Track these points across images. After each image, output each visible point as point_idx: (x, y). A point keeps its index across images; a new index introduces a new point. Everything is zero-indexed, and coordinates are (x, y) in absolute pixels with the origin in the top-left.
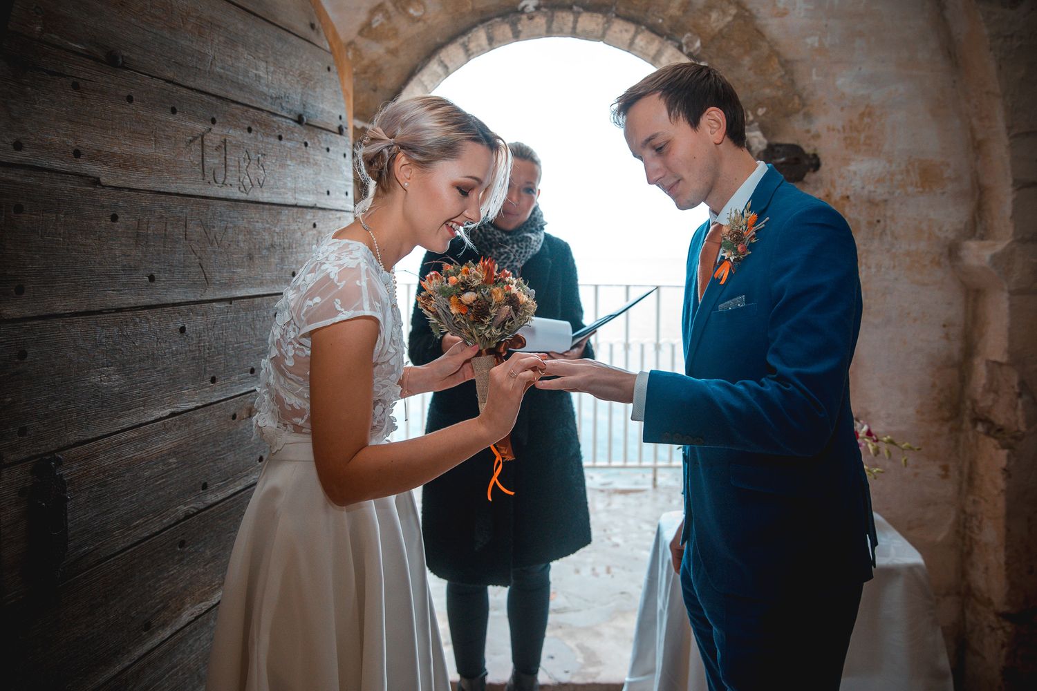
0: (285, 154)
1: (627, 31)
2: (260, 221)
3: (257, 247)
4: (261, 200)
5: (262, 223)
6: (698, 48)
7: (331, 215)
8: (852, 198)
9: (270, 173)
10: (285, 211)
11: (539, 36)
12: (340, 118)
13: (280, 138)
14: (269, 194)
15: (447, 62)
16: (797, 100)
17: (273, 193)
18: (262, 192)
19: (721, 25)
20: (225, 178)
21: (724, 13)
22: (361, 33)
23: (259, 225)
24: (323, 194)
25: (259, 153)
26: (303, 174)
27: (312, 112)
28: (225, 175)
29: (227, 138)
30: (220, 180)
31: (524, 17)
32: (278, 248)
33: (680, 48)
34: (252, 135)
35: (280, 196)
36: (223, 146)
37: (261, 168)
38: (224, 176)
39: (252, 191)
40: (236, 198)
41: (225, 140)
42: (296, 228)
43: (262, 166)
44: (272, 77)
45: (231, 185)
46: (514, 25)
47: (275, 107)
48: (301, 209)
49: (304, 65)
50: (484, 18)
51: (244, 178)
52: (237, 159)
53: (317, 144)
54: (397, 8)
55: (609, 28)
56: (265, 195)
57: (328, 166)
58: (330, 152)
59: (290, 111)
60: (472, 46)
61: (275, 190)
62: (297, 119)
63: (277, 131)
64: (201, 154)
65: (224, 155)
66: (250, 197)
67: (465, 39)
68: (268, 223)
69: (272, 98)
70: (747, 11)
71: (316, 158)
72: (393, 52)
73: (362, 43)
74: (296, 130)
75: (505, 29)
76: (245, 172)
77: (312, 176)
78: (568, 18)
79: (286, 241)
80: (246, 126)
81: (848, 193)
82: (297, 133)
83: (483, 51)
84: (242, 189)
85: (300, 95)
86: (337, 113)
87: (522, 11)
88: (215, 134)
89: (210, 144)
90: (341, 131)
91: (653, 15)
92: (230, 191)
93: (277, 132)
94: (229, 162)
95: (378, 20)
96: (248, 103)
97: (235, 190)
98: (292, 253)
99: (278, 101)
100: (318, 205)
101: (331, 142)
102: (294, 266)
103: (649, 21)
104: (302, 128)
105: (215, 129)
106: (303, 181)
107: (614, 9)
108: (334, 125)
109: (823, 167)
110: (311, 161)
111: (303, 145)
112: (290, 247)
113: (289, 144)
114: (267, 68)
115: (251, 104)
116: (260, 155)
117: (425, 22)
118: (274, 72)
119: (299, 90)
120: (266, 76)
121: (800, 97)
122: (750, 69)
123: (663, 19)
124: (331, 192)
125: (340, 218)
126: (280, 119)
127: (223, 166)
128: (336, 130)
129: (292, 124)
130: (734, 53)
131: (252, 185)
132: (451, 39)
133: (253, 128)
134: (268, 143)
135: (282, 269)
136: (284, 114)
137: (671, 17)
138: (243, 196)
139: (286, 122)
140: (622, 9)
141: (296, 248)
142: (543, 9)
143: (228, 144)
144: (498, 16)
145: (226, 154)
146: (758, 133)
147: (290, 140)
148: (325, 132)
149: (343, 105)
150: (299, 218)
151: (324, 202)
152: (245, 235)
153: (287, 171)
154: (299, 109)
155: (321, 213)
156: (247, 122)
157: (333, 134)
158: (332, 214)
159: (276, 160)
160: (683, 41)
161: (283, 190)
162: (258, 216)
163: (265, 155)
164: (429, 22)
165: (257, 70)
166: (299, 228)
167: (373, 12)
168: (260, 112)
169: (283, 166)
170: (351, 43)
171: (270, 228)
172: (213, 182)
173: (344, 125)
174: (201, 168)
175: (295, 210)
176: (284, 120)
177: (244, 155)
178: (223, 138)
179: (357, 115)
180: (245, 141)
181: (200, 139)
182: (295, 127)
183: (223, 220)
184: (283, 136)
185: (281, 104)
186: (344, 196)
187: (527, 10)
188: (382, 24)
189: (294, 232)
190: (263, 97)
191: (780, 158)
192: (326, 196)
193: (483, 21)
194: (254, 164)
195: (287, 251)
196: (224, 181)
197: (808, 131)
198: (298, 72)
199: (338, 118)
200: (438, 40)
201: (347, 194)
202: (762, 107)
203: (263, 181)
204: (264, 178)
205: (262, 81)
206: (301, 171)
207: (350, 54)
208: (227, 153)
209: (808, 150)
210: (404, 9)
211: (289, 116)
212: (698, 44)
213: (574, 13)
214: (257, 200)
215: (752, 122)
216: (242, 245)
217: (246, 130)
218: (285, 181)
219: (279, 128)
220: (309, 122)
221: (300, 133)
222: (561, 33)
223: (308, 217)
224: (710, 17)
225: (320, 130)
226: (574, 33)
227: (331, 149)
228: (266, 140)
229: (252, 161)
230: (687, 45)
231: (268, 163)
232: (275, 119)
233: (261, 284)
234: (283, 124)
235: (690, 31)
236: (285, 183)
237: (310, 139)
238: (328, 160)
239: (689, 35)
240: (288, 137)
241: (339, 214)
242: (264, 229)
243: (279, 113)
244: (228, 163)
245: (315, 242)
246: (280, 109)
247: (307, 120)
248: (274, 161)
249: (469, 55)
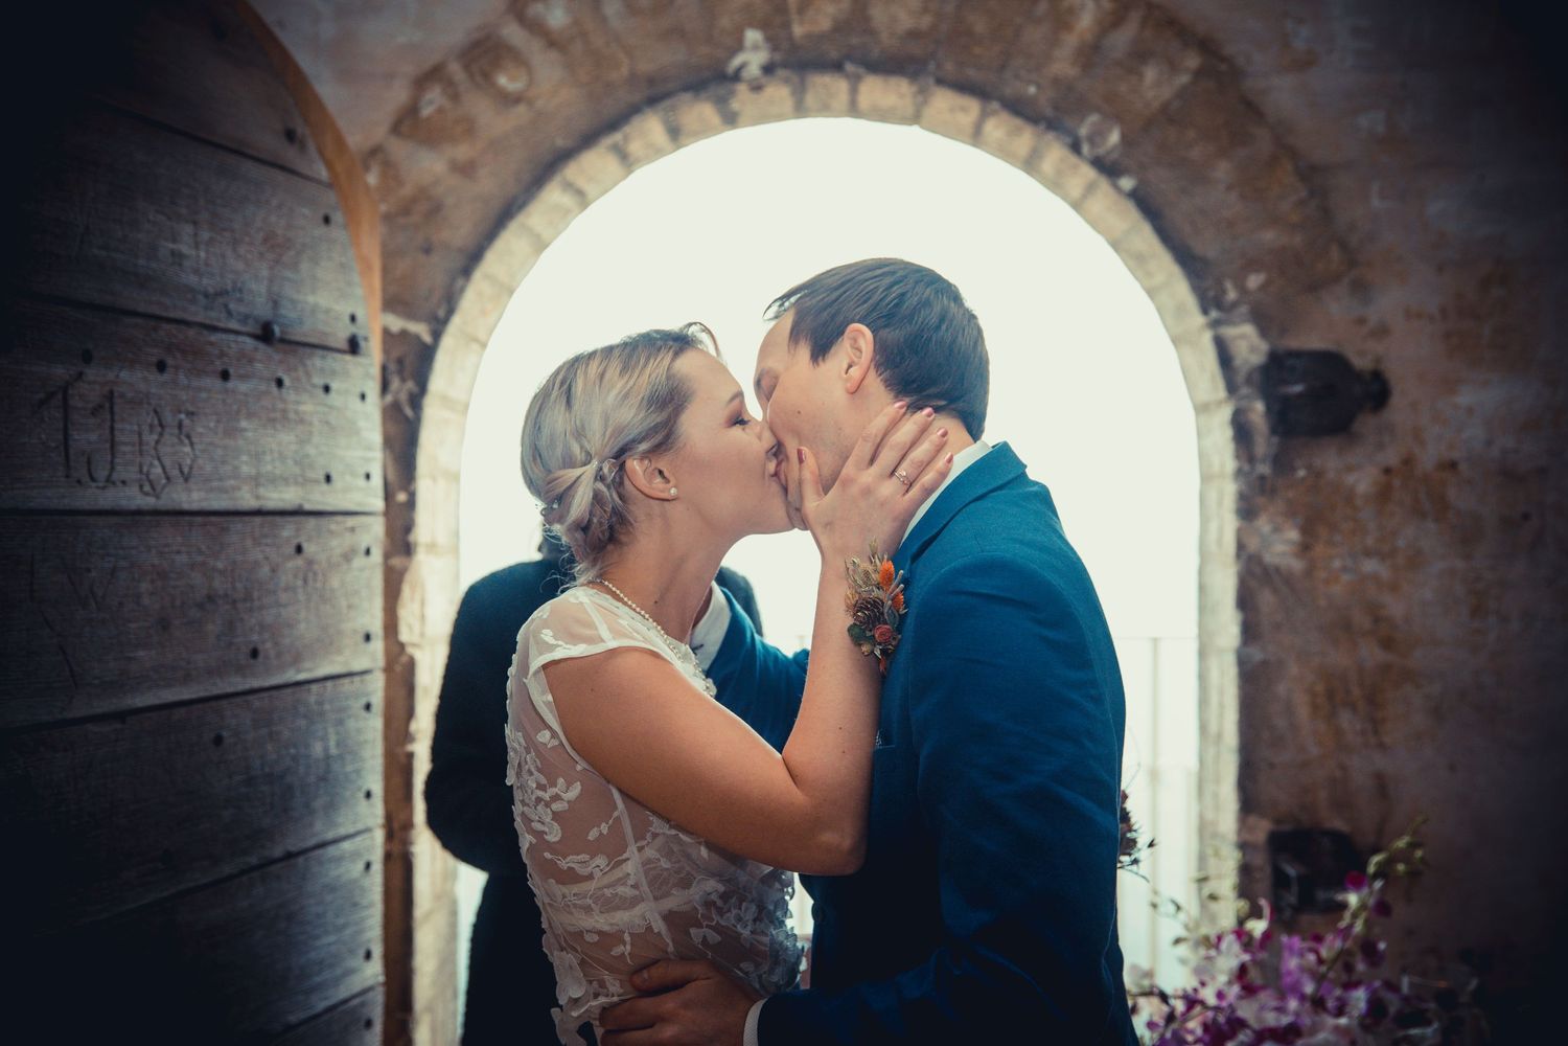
0: (235, 407)
1: (963, 109)
2: (183, 549)
3: (178, 603)
4: (186, 506)
5: (188, 553)
6: (1115, 148)
7: (333, 524)
8: (1463, 467)
9: (203, 451)
10: (237, 525)
11: (780, 117)
12: (353, 318)
13: (225, 376)
14: (203, 494)
15: (581, 183)
16: (1335, 253)
17: (211, 490)
18: (189, 491)
19: (1167, 92)
20: (112, 469)
21: (1173, 67)
22: (396, 129)
23: (183, 559)
24: (316, 481)
25: (180, 412)
26: (274, 446)
27: (292, 315)
28: (112, 462)
29: (115, 388)
30: (102, 474)
31: (742, 88)
32: (221, 602)
33: (1075, 147)
34: (166, 377)
35: (225, 496)
36: (107, 405)
37: (186, 441)
38: (108, 466)
39: (167, 490)
40: (133, 507)
41: (111, 392)
42: (260, 557)
43: (188, 437)
44: (207, 252)
45: (124, 482)
46: (722, 103)
47: (213, 314)
48: (269, 518)
49: (273, 219)
50: (656, 93)
51: (151, 465)
52: (136, 428)
53: (304, 380)
54: (471, 76)
55: (925, 102)
56: (195, 495)
57: (327, 423)
58: (333, 394)
59: (245, 319)
60: (635, 147)
61: (215, 484)
62: (259, 332)
63: (218, 363)
64: (61, 425)
65: (109, 424)
66: (164, 502)
67: (617, 137)
68: (200, 552)
69: (206, 295)
70: (1223, 59)
71: (302, 408)
72: (466, 169)
73: (399, 149)
74: (259, 356)
75: (703, 111)
76: (153, 452)
77: (293, 447)
78: (839, 86)
79: (239, 585)
80: (154, 359)
81: (1456, 455)
82: (260, 361)
83: (659, 153)
84: (147, 488)
85: (265, 282)
86: (344, 309)
87: (736, 77)
88: (89, 383)
89: (80, 405)
90: (354, 346)
91: (1017, 77)
92: (122, 494)
93: (219, 365)
94: (119, 437)
95: (433, 100)
96: (158, 313)
97: (134, 491)
98: (251, 610)
99: (221, 300)
100: (308, 507)
101: (333, 373)
102: (255, 637)
103: (1008, 91)
104: (269, 350)
105: (91, 373)
106: (273, 460)
107: (932, 66)
108: (341, 334)
109: (1397, 401)
110: (292, 415)
111: (273, 385)
112: (248, 598)
113: (243, 387)
114: (196, 235)
115: (164, 314)
116: (183, 416)
117: (530, 103)
118: (210, 242)
119: (265, 273)
120: (194, 253)
121: (1344, 246)
122: (1229, 188)
123: (1039, 86)
124: (334, 476)
125: (353, 530)
126: (224, 336)
127: (108, 445)
128: (344, 345)
129: (249, 342)
130: (1195, 153)
131: (168, 478)
132: (588, 140)
133: (170, 361)
134: (199, 389)
135: (231, 644)
136: (233, 325)
137: (1056, 81)
138: (149, 502)
139: (236, 342)
140: (949, 67)
141: (259, 599)
142: (781, 73)
143: (117, 401)
144: (688, 88)
145: (113, 420)
146: (1248, 329)
147: (244, 377)
148: (320, 352)
149: (359, 291)
150: (266, 536)
151: (319, 498)
152: (152, 581)
153: (241, 442)
154: (262, 310)
155: (312, 522)
156: (155, 351)
157: (339, 356)
158: (337, 523)
159: (218, 421)
160: (1083, 131)
161: (232, 482)
162: (179, 539)
163: (193, 414)
164: (540, 103)
165: (174, 241)
166: (267, 558)
167: (422, 82)
168: (183, 327)
169: (232, 432)
170: (375, 151)
171: (203, 564)
172: (85, 479)
173: (360, 333)
174: (63, 454)
175: (258, 520)
176: (232, 337)
177: (151, 419)
178: (107, 388)
179: (391, 304)
180: (153, 390)
181: (60, 396)
182: (256, 349)
183: (108, 555)
184: (231, 371)
185: (226, 306)
186: (362, 482)
187: (745, 74)
188: (440, 110)
189: (256, 563)
190: (189, 296)
191: (1296, 382)
192: (324, 487)
193: (653, 101)
194: (172, 434)
195: (240, 606)
196: (110, 476)
197: (1361, 321)
198: (261, 234)
199: (347, 320)
200: (560, 142)
201: (368, 476)
202: (1257, 271)
203: (191, 468)
204: (193, 461)
205: (186, 263)
206: (270, 439)
207: (372, 179)
208: (116, 418)
209: (1361, 363)
210: (487, 77)
211: (243, 329)
212: (1114, 137)
213: (848, 76)
214: (177, 508)
215: (1235, 305)
216: (146, 601)
217: (154, 369)
218: (236, 463)
219: (222, 355)
220: (288, 337)
221: (266, 361)
222: (825, 109)
223: (285, 533)
224: (1141, 76)
225: (308, 350)
226: (854, 110)
227: (334, 385)
228: (195, 383)
229: (167, 430)
230: (1091, 140)
231: (200, 430)
232: (214, 337)
233: (187, 679)
234: (230, 347)
235: (1098, 110)
236: (236, 468)
237: (289, 370)
238: (326, 410)
239: (1094, 118)
240: (242, 372)
241: (351, 521)
242: (192, 566)
243: (222, 325)
244: (117, 439)
245: (300, 583)
246: (223, 315)
247: (282, 332)
248: (212, 425)
249: (627, 162)
